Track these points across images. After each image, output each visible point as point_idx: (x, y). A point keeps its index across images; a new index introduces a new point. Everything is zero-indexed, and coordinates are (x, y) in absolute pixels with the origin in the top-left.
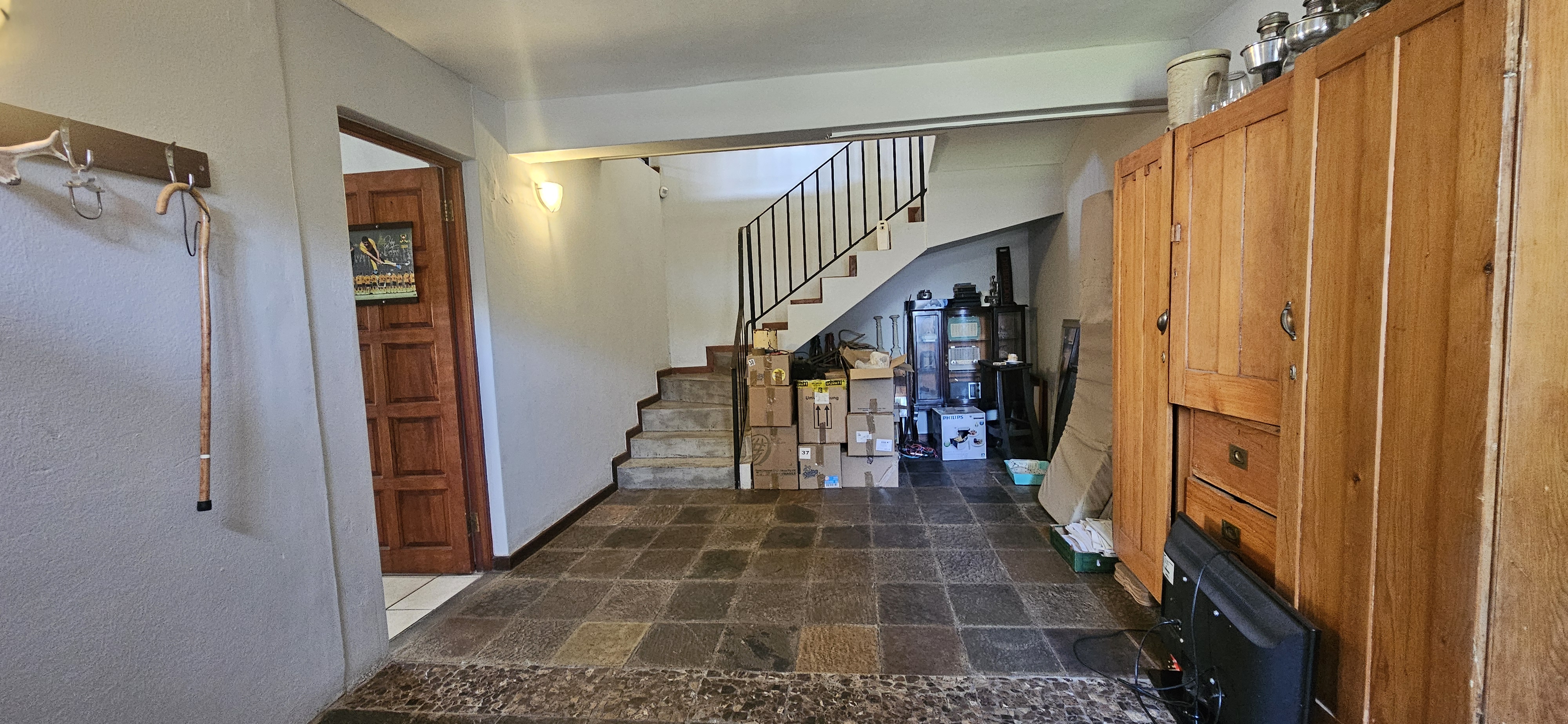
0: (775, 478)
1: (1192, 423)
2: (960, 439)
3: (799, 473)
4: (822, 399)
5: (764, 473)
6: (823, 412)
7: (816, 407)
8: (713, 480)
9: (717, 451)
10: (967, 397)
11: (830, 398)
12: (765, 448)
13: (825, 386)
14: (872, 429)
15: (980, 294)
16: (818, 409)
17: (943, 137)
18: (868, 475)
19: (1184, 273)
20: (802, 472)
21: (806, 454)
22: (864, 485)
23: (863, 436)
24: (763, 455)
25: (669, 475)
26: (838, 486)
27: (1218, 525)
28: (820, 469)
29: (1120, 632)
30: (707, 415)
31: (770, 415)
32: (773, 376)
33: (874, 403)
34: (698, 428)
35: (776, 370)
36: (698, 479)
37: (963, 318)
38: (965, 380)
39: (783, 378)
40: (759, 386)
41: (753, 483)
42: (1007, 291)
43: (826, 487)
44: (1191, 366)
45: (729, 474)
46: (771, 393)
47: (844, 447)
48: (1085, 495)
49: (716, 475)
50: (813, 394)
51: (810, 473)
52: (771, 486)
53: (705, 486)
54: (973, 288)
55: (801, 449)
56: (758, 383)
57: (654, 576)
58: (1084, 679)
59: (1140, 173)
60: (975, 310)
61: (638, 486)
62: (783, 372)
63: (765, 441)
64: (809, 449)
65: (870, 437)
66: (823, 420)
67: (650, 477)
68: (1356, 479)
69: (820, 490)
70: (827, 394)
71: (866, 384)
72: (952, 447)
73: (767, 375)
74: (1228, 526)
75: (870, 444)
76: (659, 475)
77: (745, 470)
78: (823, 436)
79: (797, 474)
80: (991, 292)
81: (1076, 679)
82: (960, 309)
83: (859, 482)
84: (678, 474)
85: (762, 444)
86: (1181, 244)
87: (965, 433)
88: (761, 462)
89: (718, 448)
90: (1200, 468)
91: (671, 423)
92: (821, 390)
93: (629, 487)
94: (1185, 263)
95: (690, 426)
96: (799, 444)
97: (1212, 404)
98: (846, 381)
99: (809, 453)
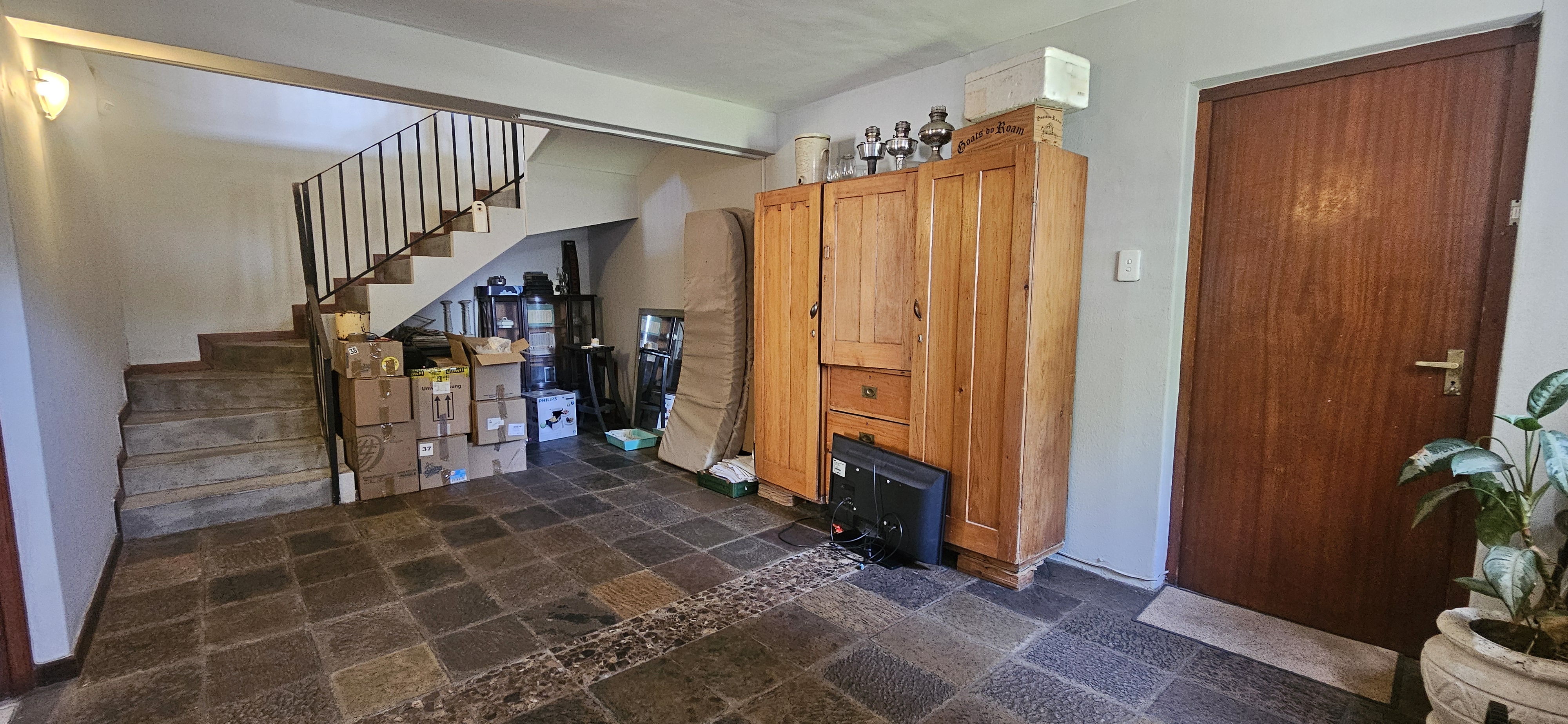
0: (390, 482)
1: (829, 376)
2: (554, 419)
3: (420, 472)
4: (442, 388)
5: (376, 480)
6: (443, 403)
7: (434, 398)
8: (298, 500)
9: (284, 465)
10: (543, 381)
11: (452, 387)
12: (376, 450)
13: (445, 374)
14: (503, 415)
15: (551, 283)
16: (437, 399)
17: (555, 133)
18: (496, 463)
19: (832, 279)
20: (423, 470)
21: (427, 450)
22: (492, 474)
23: (495, 423)
24: (373, 459)
25: (220, 506)
26: (465, 479)
27: (856, 436)
28: (445, 465)
29: (793, 524)
30: (252, 421)
31: (384, 412)
32: (384, 365)
33: (500, 389)
34: (237, 441)
35: (388, 359)
36: (274, 503)
37: (538, 305)
38: (539, 365)
39: (396, 368)
40: (365, 379)
41: (358, 495)
42: (575, 282)
43: (452, 483)
44: (838, 338)
45: (324, 488)
46: (384, 386)
47: (472, 437)
48: (713, 444)
49: (303, 494)
50: (431, 383)
51: (433, 470)
52: (384, 493)
53: (287, 510)
54: (546, 277)
55: (422, 446)
56: (363, 375)
57: (359, 606)
58: (805, 553)
59: (786, 207)
60: (548, 298)
61: (165, 531)
62: (396, 360)
63: (376, 441)
64: (431, 445)
65: (502, 423)
66: (443, 411)
67: (189, 513)
68: (961, 390)
69: (447, 487)
70: (448, 382)
71: (493, 368)
72: (548, 427)
73: (375, 366)
74: (867, 436)
75: (502, 430)
76: (203, 510)
77: (347, 481)
78: (443, 430)
79: (417, 474)
80: (560, 282)
81: (801, 555)
82: (534, 297)
83: (486, 471)
84: (241, 502)
85: (372, 445)
86: (830, 259)
87: (557, 414)
88: (372, 466)
89: (285, 462)
90: (836, 405)
91: (184, 440)
92: (440, 379)
93: (147, 535)
94: (832, 272)
95: (222, 439)
96: (419, 440)
97: (854, 360)
98: (468, 367)
99: (432, 449)
